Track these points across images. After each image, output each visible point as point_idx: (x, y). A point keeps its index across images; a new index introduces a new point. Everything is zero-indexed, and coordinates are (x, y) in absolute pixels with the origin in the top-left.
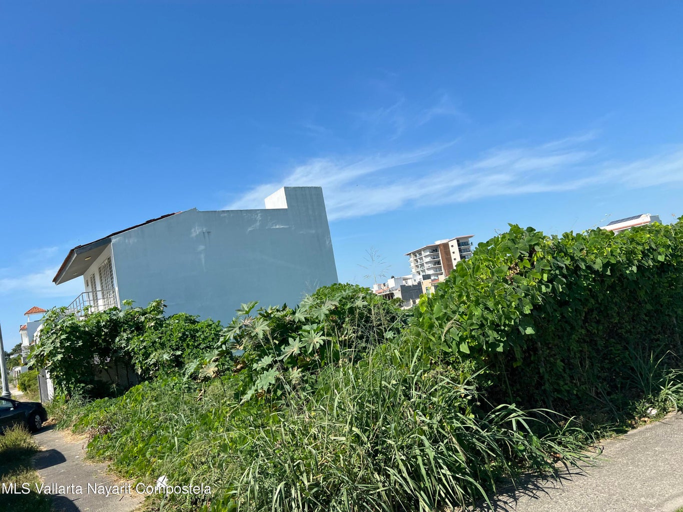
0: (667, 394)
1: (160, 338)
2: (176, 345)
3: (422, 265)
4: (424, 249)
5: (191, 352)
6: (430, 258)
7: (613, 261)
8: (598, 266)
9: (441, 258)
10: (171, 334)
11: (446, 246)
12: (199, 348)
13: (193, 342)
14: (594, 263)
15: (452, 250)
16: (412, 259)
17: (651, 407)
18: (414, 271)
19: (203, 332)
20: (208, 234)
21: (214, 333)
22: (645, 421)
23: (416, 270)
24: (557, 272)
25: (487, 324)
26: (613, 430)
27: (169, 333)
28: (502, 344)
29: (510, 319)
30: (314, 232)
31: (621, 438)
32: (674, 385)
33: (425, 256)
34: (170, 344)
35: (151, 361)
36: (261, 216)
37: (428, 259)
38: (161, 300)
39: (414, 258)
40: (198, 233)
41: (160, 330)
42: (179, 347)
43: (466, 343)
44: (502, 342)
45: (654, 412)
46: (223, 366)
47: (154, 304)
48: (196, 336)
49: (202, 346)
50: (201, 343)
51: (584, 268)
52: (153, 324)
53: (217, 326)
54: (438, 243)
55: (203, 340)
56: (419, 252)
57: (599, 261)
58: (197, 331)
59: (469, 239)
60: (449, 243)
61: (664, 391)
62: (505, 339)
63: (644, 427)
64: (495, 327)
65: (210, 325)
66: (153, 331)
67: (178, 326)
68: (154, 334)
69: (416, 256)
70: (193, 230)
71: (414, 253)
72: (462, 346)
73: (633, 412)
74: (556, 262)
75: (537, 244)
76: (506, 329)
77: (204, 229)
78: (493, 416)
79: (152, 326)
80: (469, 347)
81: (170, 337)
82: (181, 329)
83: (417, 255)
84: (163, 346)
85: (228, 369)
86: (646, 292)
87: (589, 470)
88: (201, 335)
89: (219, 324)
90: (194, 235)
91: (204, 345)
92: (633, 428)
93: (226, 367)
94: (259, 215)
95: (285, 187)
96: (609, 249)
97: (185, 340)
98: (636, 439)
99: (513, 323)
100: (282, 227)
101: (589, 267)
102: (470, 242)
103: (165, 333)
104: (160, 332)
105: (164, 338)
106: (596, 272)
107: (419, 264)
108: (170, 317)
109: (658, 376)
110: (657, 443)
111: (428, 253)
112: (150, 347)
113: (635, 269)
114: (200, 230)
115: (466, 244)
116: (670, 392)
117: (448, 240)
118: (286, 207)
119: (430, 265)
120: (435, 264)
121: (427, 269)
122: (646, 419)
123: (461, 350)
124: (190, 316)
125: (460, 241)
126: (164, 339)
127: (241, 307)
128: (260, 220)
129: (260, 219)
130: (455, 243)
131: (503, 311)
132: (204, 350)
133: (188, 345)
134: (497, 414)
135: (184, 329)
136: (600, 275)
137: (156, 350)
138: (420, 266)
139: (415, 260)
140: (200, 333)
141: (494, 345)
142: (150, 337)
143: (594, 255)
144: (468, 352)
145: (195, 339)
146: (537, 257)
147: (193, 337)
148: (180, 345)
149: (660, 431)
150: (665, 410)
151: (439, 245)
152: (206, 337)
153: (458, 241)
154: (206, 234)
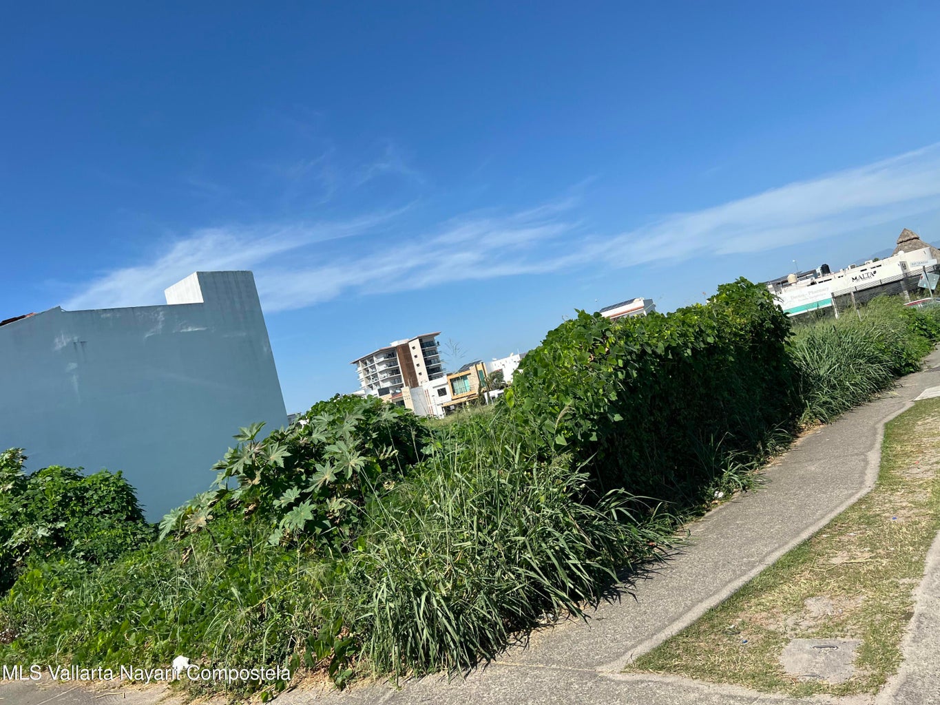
0: (730, 476)
1: (25, 506)
2: (53, 514)
3: (375, 376)
4: (377, 354)
5: (79, 522)
6: (385, 365)
7: (674, 345)
8: (660, 351)
9: (399, 365)
10: (44, 499)
11: (405, 348)
12: (91, 514)
13: (82, 507)
14: (657, 347)
15: (413, 353)
16: (360, 369)
17: (717, 490)
18: (364, 384)
19: (96, 490)
20: (83, 345)
21: (114, 490)
22: (716, 504)
23: (366, 382)
24: (629, 357)
25: (579, 413)
26: (692, 515)
27: (39, 496)
28: (594, 434)
29: (598, 407)
30: (244, 334)
31: (701, 520)
32: (733, 467)
33: (378, 364)
34: (42, 514)
35: (13, 543)
36: (164, 315)
37: (383, 367)
38: (17, 450)
39: (363, 367)
40: (65, 344)
41: (22, 495)
42: (58, 517)
43: (562, 435)
44: (594, 431)
45: (721, 495)
46: (134, 536)
47: (7, 456)
48: (85, 497)
49: (96, 512)
50: (94, 507)
51: (650, 352)
52: (10, 486)
53: (119, 480)
54: (395, 344)
55: (98, 502)
56: (370, 358)
57: (660, 344)
58: (86, 490)
59: (435, 338)
60: (409, 343)
61: (726, 473)
62: (597, 427)
63: (717, 509)
64: (586, 416)
65: (107, 479)
66: (11, 496)
67: (54, 485)
68: (14, 502)
69: (366, 364)
70: (57, 340)
71: (363, 361)
72: (558, 439)
73: (703, 496)
74: (627, 347)
75: (608, 329)
76: (595, 417)
77: (76, 338)
78: (604, 503)
79: (9, 490)
80: (565, 438)
81: (43, 503)
82: (60, 489)
83: (368, 362)
84: (31, 518)
85: (143, 540)
86: (699, 375)
87: (686, 549)
88: (92, 495)
89: (120, 476)
90: (59, 346)
91: (100, 510)
92: (708, 511)
93: (139, 537)
94: (161, 313)
95: (198, 273)
96: (669, 332)
97: (67, 505)
98: (715, 518)
99: (602, 411)
100: (197, 329)
101: (654, 352)
102: (436, 342)
103: (33, 498)
104: (24, 497)
105: (32, 505)
106: (659, 356)
107: (370, 374)
108: (33, 474)
109: (717, 460)
110: (736, 518)
111: (382, 359)
112: (9, 521)
113: (689, 351)
114: (68, 340)
115: (432, 344)
116: (731, 474)
117: (408, 340)
118: (202, 301)
119: (386, 375)
120: (392, 374)
121: (382, 381)
122: (717, 501)
123: (557, 443)
124: (69, 469)
125: (424, 341)
126: (32, 507)
127: (240, 431)
128: (163, 321)
129: (163, 319)
130: (417, 343)
131: (593, 399)
132: (99, 517)
133: (73, 513)
134: (607, 500)
135: (64, 489)
136: (663, 359)
137: (20, 525)
138: (371, 377)
139: (365, 369)
140: (91, 493)
141: (586, 435)
142: (8, 507)
143: (656, 339)
144: (565, 444)
145: (83, 502)
146: (609, 343)
147: (81, 499)
148: (59, 514)
149: (733, 509)
150: (729, 492)
151: (396, 347)
152: (100, 497)
153: (420, 341)
154: (79, 345)
